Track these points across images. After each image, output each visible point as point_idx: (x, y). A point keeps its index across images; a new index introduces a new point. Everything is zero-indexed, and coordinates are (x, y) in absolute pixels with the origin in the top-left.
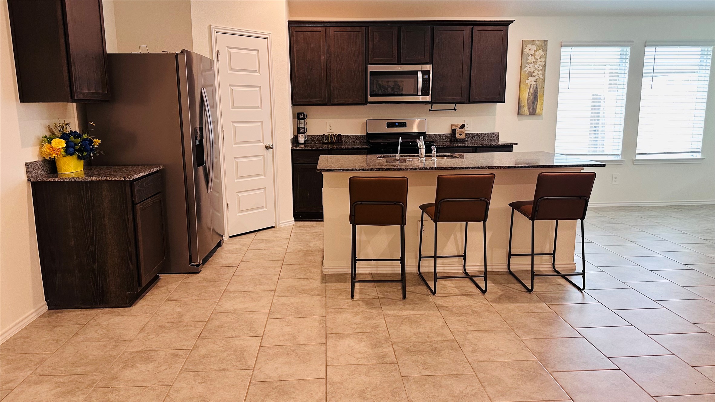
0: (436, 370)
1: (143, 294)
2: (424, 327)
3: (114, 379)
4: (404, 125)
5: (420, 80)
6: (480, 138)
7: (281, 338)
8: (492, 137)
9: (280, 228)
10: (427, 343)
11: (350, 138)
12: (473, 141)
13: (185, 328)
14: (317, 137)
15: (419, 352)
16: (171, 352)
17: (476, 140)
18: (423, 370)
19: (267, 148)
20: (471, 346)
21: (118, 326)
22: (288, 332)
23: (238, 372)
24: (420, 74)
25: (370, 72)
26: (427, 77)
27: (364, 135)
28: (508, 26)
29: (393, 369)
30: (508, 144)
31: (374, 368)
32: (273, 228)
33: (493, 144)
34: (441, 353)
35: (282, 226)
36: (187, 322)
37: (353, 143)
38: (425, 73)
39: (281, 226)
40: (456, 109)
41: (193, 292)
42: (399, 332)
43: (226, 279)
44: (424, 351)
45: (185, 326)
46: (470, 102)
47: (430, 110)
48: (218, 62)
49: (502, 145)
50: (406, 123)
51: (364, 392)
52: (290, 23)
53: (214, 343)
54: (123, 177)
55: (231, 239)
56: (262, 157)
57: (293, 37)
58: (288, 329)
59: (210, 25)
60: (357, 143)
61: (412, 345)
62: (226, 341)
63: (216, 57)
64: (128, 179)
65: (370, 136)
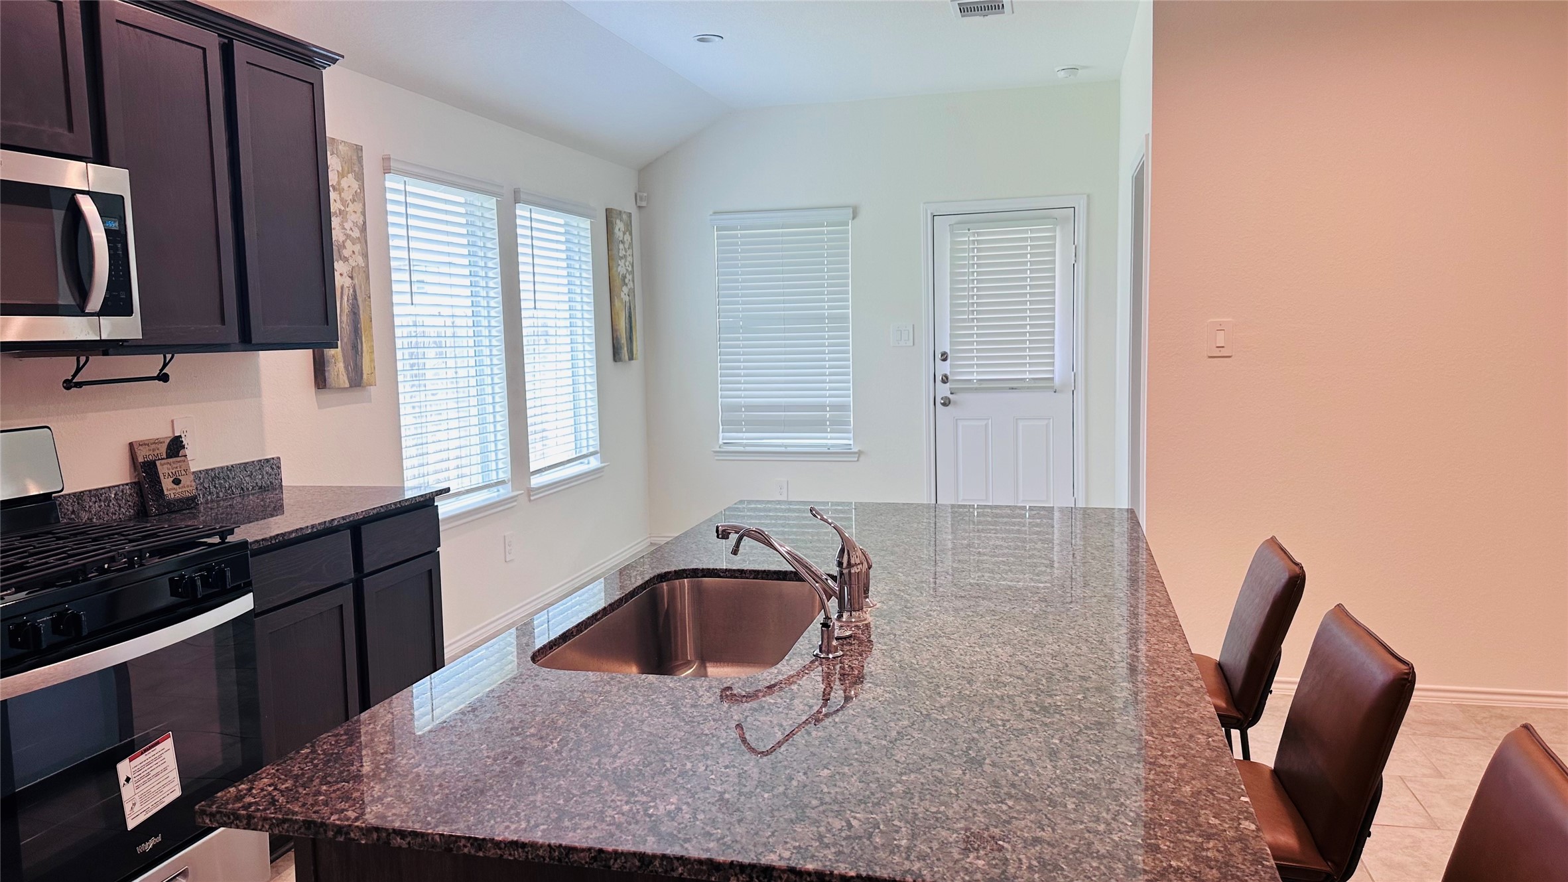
5: (99, 237)
8: (263, 477)
12: (212, 500)
17: (221, 494)
24: (90, 207)
26: (117, 225)
38: (108, 204)
40: (166, 374)
46: (249, 346)
47: (69, 384)
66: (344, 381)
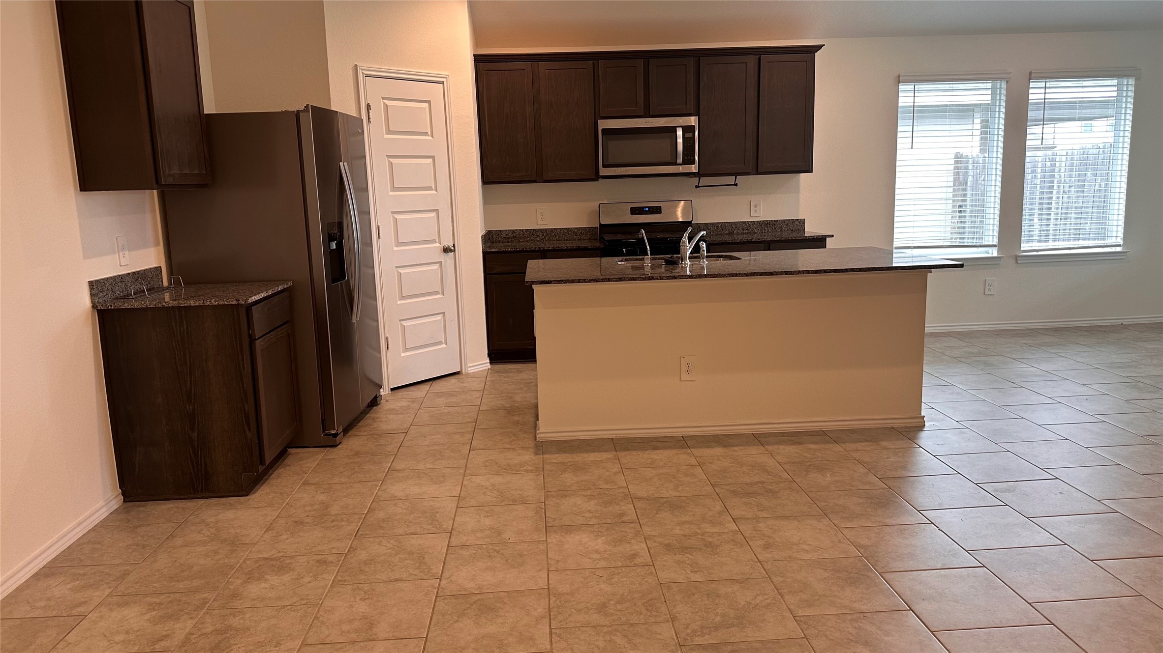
0: (711, 574)
1: (265, 477)
2: (692, 514)
3: (235, 597)
4: (657, 210)
5: (680, 140)
6: (775, 228)
7: (479, 535)
8: (794, 226)
9: (468, 374)
10: (698, 537)
11: (574, 232)
12: (765, 232)
13: (334, 523)
14: (522, 232)
15: (684, 549)
16: (315, 557)
17: (770, 231)
18: (692, 574)
19: (446, 250)
20: (763, 539)
21: (232, 523)
22: (488, 526)
23: (417, 582)
24: (679, 131)
25: (602, 130)
26: (690, 135)
27: (596, 228)
28: (815, 53)
29: (647, 573)
30: (819, 236)
31: (619, 573)
32: (458, 375)
33: (795, 237)
34: (718, 550)
35: (471, 370)
36: (336, 515)
37: (579, 240)
38: (688, 129)
39: (470, 372)
40: (737, 184)
41: (342, 472)
42: (655, 522)
43: (389, 452)
44: (693, 548)
45: (333, 521)
46: (758, 173)
47: (697, 187)
48: (369, 122)
49: (809, 239)
50: (660, 207)
51: (605, 606)
52: (476, 58)
53: (379, 544)
54: (236, 300)
55: (393, 392)
56: (439, 264)
57: (482, 80)
58: (487, 522)
59: (356, 65)
60: (584, 240)
61: (676, 540)
62: (396, 541)
63: (366, 113)
64: (243, 303)
65: (605, 228)
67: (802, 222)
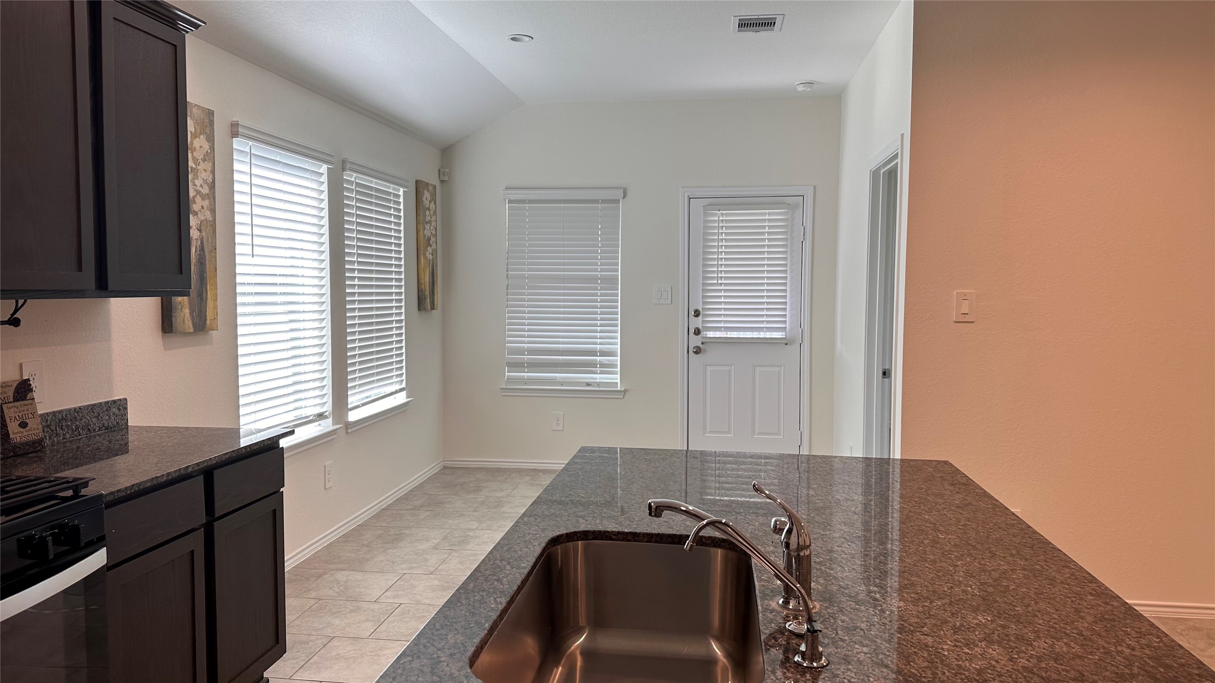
6: (76, 428)
12: (58, 442)
17: (67, 435)
40: (17, 319)
66: (189, 326)
67: (121, 406)
